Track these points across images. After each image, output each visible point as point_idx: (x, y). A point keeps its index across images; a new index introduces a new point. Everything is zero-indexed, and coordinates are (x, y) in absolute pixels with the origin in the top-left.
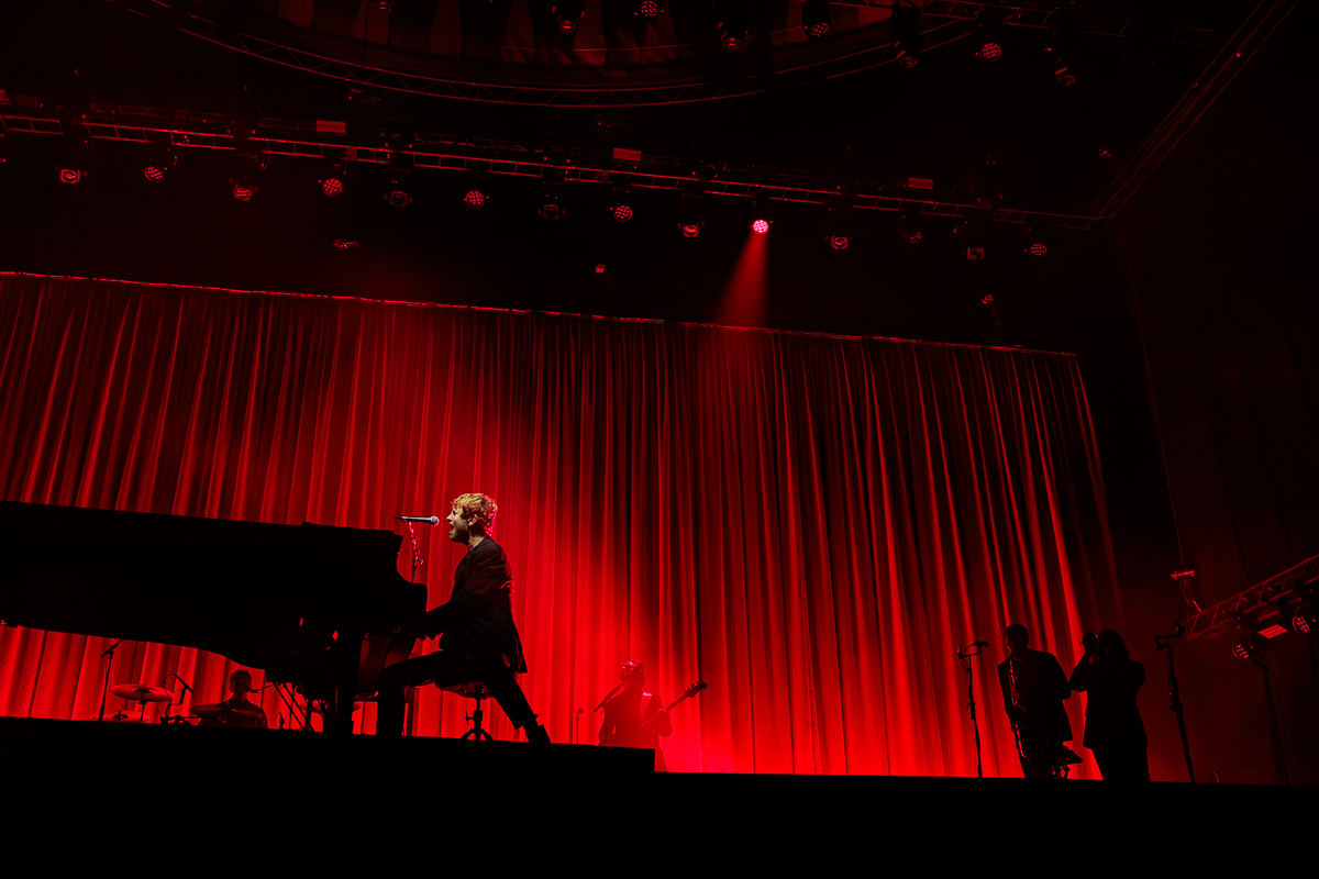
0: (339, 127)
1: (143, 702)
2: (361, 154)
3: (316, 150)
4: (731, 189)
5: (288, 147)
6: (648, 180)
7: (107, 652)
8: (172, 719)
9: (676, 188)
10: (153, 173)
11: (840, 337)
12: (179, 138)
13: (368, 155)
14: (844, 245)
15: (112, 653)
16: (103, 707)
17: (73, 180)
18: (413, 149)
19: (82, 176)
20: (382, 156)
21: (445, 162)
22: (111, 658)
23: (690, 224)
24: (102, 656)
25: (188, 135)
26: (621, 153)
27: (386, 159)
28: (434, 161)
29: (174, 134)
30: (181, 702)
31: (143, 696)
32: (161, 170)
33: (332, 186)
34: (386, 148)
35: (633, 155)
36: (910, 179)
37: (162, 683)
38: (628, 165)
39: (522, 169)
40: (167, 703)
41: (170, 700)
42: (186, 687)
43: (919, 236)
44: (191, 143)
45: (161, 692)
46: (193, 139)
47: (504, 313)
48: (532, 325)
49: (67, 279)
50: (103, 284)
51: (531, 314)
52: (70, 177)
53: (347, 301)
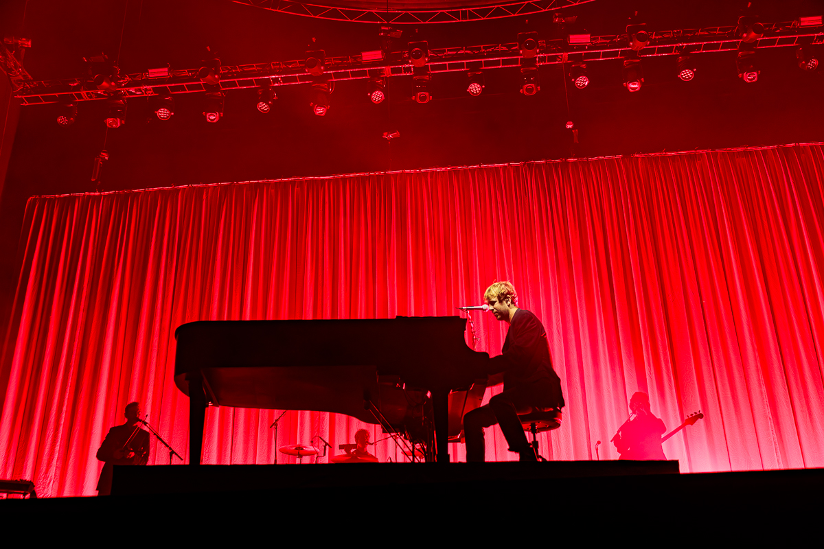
0: (377, 55)
1: (300, 456)
2: (394, 71)
3: (364, 73)
4: (660, 51)
5: (346, 75)
6: (598, 55)
7: (274, 424)
9: (619, 57)
10: (263, 106)
11: (759, 148)
12: (276, 80)
13: (399, 70)
14: (754, 78)
15: (277, 425)
16: (276, 461)
17: (214, 119)
18: (429, 62)
19: (220, 115)
20: (408, 70)
21: (451, 66)
23: (632, 82)
24: (270, 427)
25: (281, 78)
26: (574, 39)
27: (411, 72)
28: (444, 67)
29: (272, 78)
30: (325, 455)
31: (300, 451)
32: (267, 103)
33: (377, 96)
34: (410, 64)
35: (585, 39)
36: (802, 19)
37: (312, 443)
38: (581, 47)
39: (505, 62)
40: (316, 456)
41: (318, 453)
42: (326, 444)
43: (814, 62)
44: (284, 82)
45: (311, 449)
46: (285, 80)
47: (505, 167)
48: (526, 172)
49: (218, 185)
50: (241, 185)
51: (524, 165)
52: (213, 117)
53: (396, 174)
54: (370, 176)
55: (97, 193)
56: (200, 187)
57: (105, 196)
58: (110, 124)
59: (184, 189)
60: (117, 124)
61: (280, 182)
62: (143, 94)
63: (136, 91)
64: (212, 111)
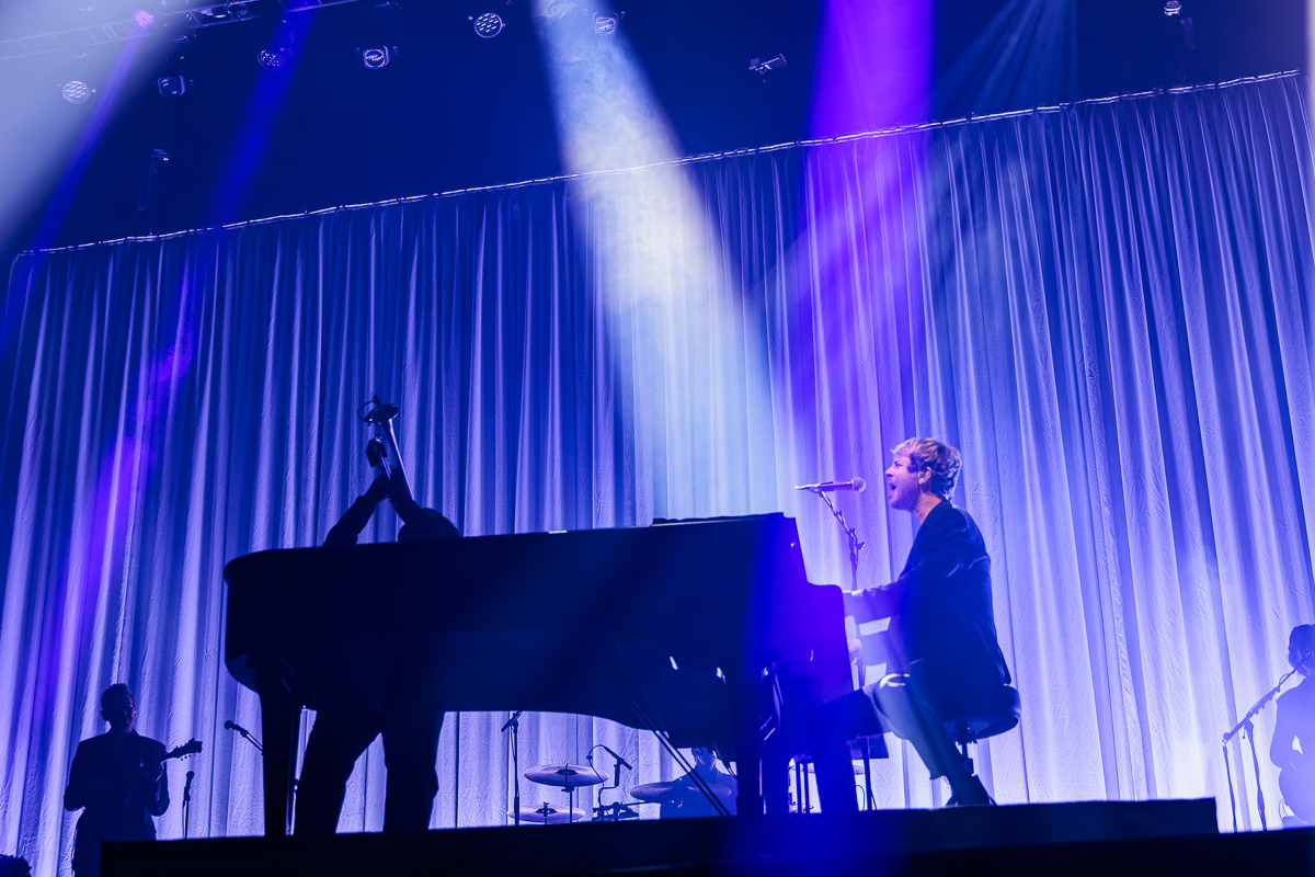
1: (569, 788)
7: (509, 724)
8: (608, 808)
15: (515, 725)
16: (517, 800)
17: (381, 62)
19: (391, 51)
22: (516, 732)
24: (503, 730)
30: (618, 783)
31: (568, 779)
37: (589, 759)
40: (598, 786)
41: (601, 780)
42: (620, 761)
45: (590, 772)
47: (1026, 118)
48: (1074, 125)
49: (400, 204)
50: (446, 199)
51: (1069, 108)
52: (375, 58)
53: (781, 152)
54: (725, 159)
55: (151, 238)
56: (361, 209)
57: (167, 241)
58: (164, 89)
59: (330, 215)
60: (179, 90)
61: (530, 187)
62: (228, 17)
63: (216, 12)
64: (375, 45)
